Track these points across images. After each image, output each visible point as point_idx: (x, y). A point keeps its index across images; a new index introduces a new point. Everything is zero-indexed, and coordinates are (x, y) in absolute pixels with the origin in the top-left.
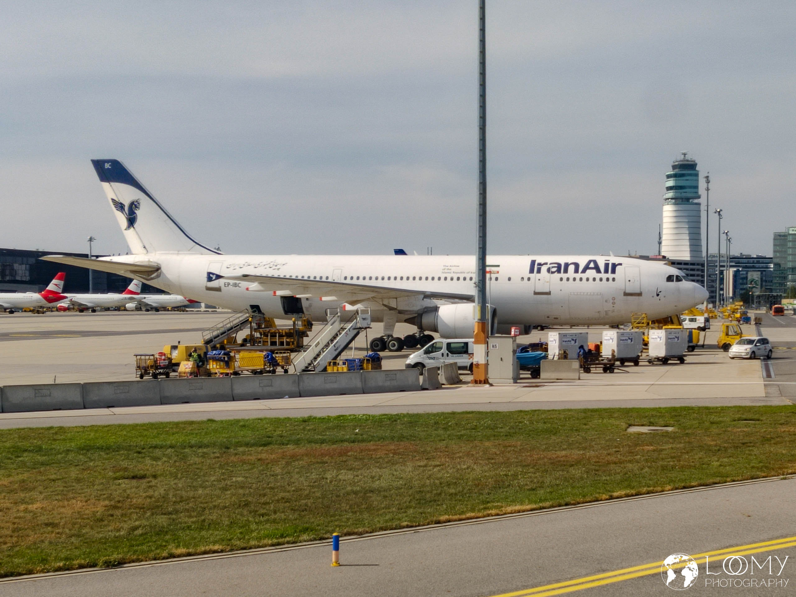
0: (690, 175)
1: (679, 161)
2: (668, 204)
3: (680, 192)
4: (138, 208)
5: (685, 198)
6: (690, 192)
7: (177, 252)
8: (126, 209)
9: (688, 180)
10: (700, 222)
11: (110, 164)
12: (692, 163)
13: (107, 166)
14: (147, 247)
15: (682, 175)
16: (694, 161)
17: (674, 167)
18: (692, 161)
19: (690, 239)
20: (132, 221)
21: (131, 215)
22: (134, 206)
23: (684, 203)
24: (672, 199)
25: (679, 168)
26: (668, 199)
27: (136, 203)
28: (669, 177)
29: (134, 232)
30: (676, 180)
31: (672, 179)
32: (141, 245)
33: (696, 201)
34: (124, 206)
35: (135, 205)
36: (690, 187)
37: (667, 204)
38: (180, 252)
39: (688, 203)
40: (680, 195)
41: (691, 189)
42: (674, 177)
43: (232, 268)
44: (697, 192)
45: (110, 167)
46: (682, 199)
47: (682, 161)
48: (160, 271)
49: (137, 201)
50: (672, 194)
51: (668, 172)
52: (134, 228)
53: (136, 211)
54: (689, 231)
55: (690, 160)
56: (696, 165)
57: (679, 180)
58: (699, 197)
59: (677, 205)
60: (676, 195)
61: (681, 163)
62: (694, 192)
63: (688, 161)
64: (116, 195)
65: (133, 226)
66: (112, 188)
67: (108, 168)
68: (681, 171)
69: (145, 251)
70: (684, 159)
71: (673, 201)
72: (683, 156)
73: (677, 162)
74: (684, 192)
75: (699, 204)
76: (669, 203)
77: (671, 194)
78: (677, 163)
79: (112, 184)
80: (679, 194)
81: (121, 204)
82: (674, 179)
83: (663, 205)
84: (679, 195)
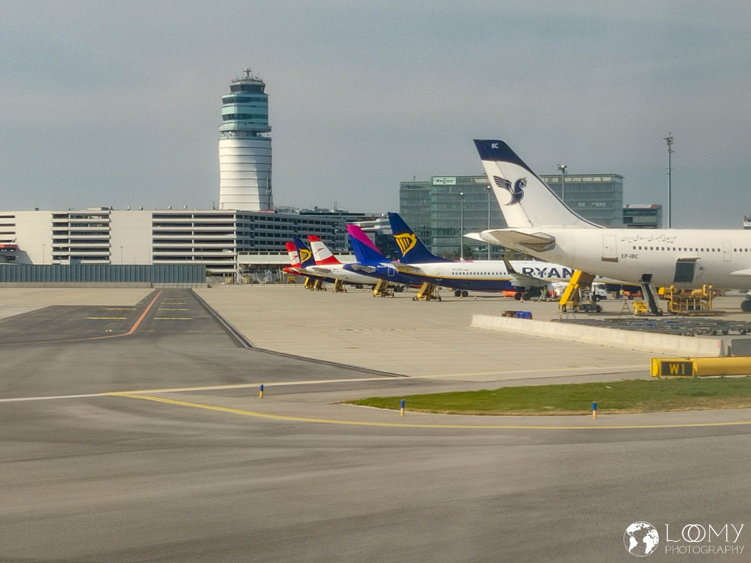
0: (258, 100)
1: (243, 80)
2: (228, 139)
3: (244, 123)
4: (525, 186)
5: (251, 131)
6: (258, 123)
7: (562, 226)
8: (513, 186)
9: (255, 107)
10: (271, 164)
11: (497, 144)
12: (260, 83)
13: (494, 146)
14: (532, 221)
15: (248, 100)
16: (262, 82)
17: (234, 89)
18: (259, 81)
19: (259, 187)
20: (517, 197)
21: (518, 192)
22: (520, 184)
23: (250, 137)
24: (232, 131)
25: (242, 90)
26: (228, 131)
27: (522, 181)
28: (226, 101)
29: (520, 208)
30: (238, 106)
31: (233, 104)
32: (526, 219)
33: (264, 135)
34: (511, 183)
35: (522, 183)
36: (258, 116)
37: (226, 137)
38: (566, 226)
39: (254, 138)
40: (245, 127)
41: (259, 119)
42: (236, 102)
43: (627, 241)
44: (266, 124)
45: (497, 148)
46: (247, 131)
47: (246, 80)
48: (553, 243)
49: (523, 180)
50: (234, 124)
51: (226, 95)
52: (520, 204)
53: (522, 189)
54: (258, 176)
55: (255, 79)
56: (264, 86)
57: (242, 106)
58: (269, 130)
59: (241, 141)
60: (240, 127)
61: (244, 83)
62: (262, 124)
63: (253, 80)
64: (502, 173)
65: (519, 202)
66: (499, 167)
67: (495, 148)
68: (244, 93)
69: (530, 225)
70: (247, 77)
71: (234, 134)
72: (246, 73)
73: (239, 81)
74: (250, 123)
75: (269, 140)
76: (229, 137)
77: (231, 125)
78: (239, 83)
79: (499, 162)
80: (243, 124)
81: (507, 181)
82: (236, 104)
83: (219, 140)
84: (243, 126)
